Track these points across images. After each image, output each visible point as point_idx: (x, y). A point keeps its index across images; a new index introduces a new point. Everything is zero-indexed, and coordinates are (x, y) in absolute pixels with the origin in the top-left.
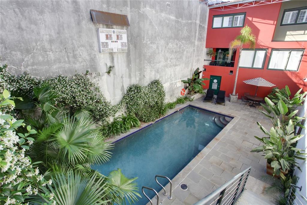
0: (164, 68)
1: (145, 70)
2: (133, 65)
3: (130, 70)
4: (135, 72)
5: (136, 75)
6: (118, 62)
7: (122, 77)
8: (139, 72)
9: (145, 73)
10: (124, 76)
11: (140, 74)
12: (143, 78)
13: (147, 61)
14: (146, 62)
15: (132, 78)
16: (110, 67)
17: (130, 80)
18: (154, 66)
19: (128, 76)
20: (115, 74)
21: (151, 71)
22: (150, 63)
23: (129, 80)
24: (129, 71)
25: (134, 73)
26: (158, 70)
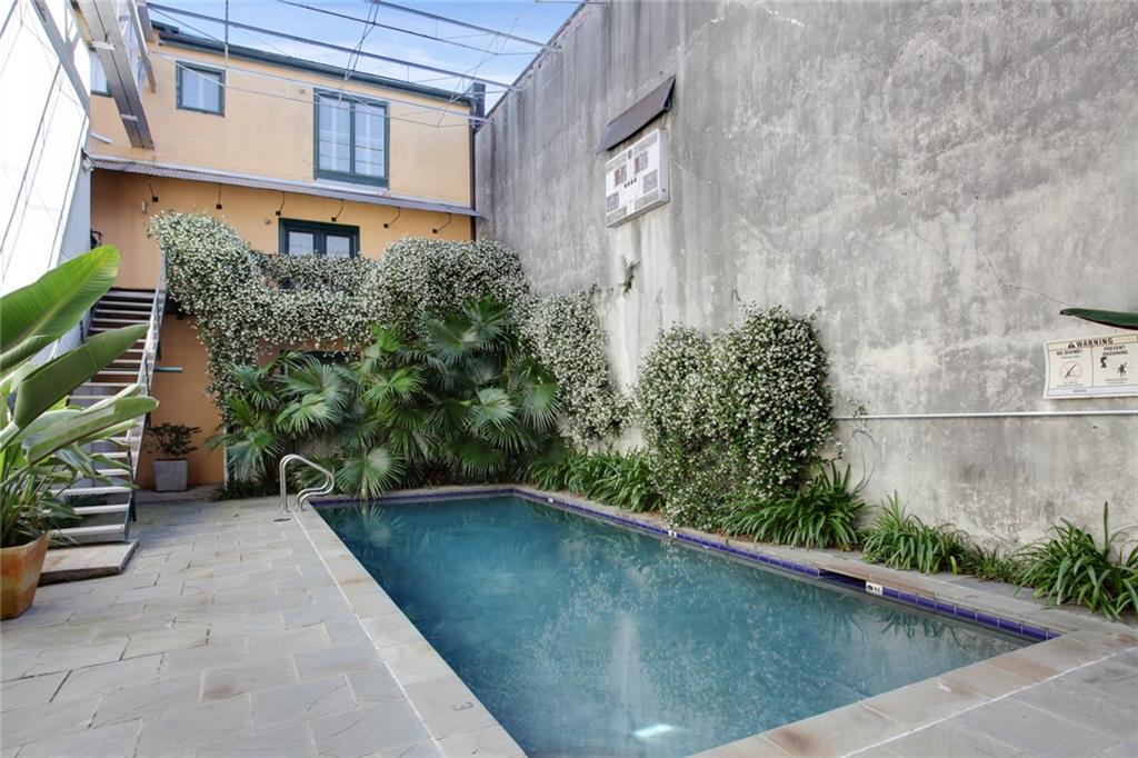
0: (863, 237)
1: (738, 263)
2: (690, 250)
3: (682, 273)
4: (699, 279)
5: (700, 291)
6: (649, 248)
7: (658, 300)
8: (714, 278)
9: (739, 277)
10: (664, 297)
11: (718, 284)
12: (731, 304)
13: (747, 219)
14: (743, 220)
15: (688, 305)
16: (632, 268)
17: (683, 312)
18: (787, 234)
19: (674, 295)
20: (641, 290)
21: (770, 264)
22: (762, 221)
23: (678, 309)
24: (680, 276)
25: (695, 282)
26: (815, 253)
